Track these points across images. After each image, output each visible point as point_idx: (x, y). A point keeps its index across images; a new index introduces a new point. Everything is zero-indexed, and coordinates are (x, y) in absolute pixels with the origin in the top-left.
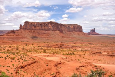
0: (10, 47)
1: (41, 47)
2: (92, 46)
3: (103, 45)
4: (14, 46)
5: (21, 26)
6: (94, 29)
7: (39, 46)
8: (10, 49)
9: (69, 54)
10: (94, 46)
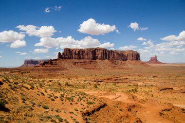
0: (50, 81)
1: (88, 82)
2: (156, 79)
3: (170, 78)
4: (54, 80)
5: (60, 54)
6: (156, 56)
7: (85, 81)
8: (50, 83)
9: (130, 91)
10: (158, 79)
